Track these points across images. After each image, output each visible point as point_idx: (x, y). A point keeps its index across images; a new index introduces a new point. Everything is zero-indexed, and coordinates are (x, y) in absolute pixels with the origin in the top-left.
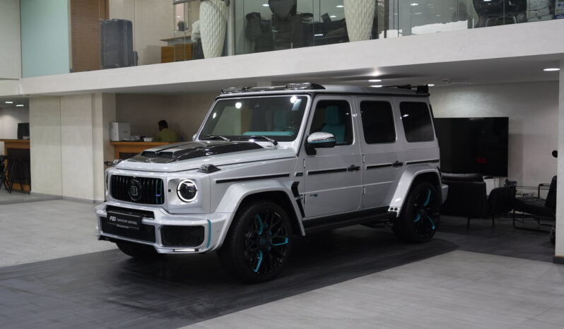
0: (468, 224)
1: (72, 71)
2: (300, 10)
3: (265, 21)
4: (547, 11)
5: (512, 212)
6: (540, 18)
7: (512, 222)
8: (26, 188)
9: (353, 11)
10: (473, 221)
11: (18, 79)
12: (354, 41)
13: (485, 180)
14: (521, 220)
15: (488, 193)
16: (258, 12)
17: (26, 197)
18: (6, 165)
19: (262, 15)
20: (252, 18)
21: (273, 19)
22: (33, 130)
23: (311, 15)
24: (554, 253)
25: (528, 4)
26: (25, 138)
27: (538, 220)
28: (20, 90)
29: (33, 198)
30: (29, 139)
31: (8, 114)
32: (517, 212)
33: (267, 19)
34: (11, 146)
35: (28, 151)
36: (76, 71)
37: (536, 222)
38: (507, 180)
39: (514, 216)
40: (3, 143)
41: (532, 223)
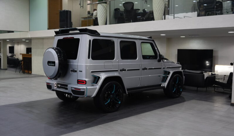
0: (197, 90)
1: (48, 29)
2: (135, 8)
3: (121, 11)
4: (231, 10)
5: (214, 85)
6: (228, 13)
7: (214, 89)
8: (30, 72)
9: (156, 9)
10: (199, 89)
11: (28, 32)
12: (156, 20)
13: (204, 73)
14: (217, 88)
15: (205, 78)
16: (119, 8)
17: (30, 76)
18: (22, 63)
19: (120, 9)
20: (117, 10)
21: (125, 11)
22: (33, 51)
23: (139, 10)
24: (231, 102)
25: (223, 7)
26: (30, 53)
27: (224, 88)
28: (29, 36)
29: (32, 76)
30: (31, 54)
31: (23, 44)
32: (216, 85)
33: (122, 11)
34: (24, 56)
35: (31, 58)
36: (50, 29)
37: (223, 89)
38: (212, 73)
39: (215, 87)
40: (21, 55)
41: (222, 90)
